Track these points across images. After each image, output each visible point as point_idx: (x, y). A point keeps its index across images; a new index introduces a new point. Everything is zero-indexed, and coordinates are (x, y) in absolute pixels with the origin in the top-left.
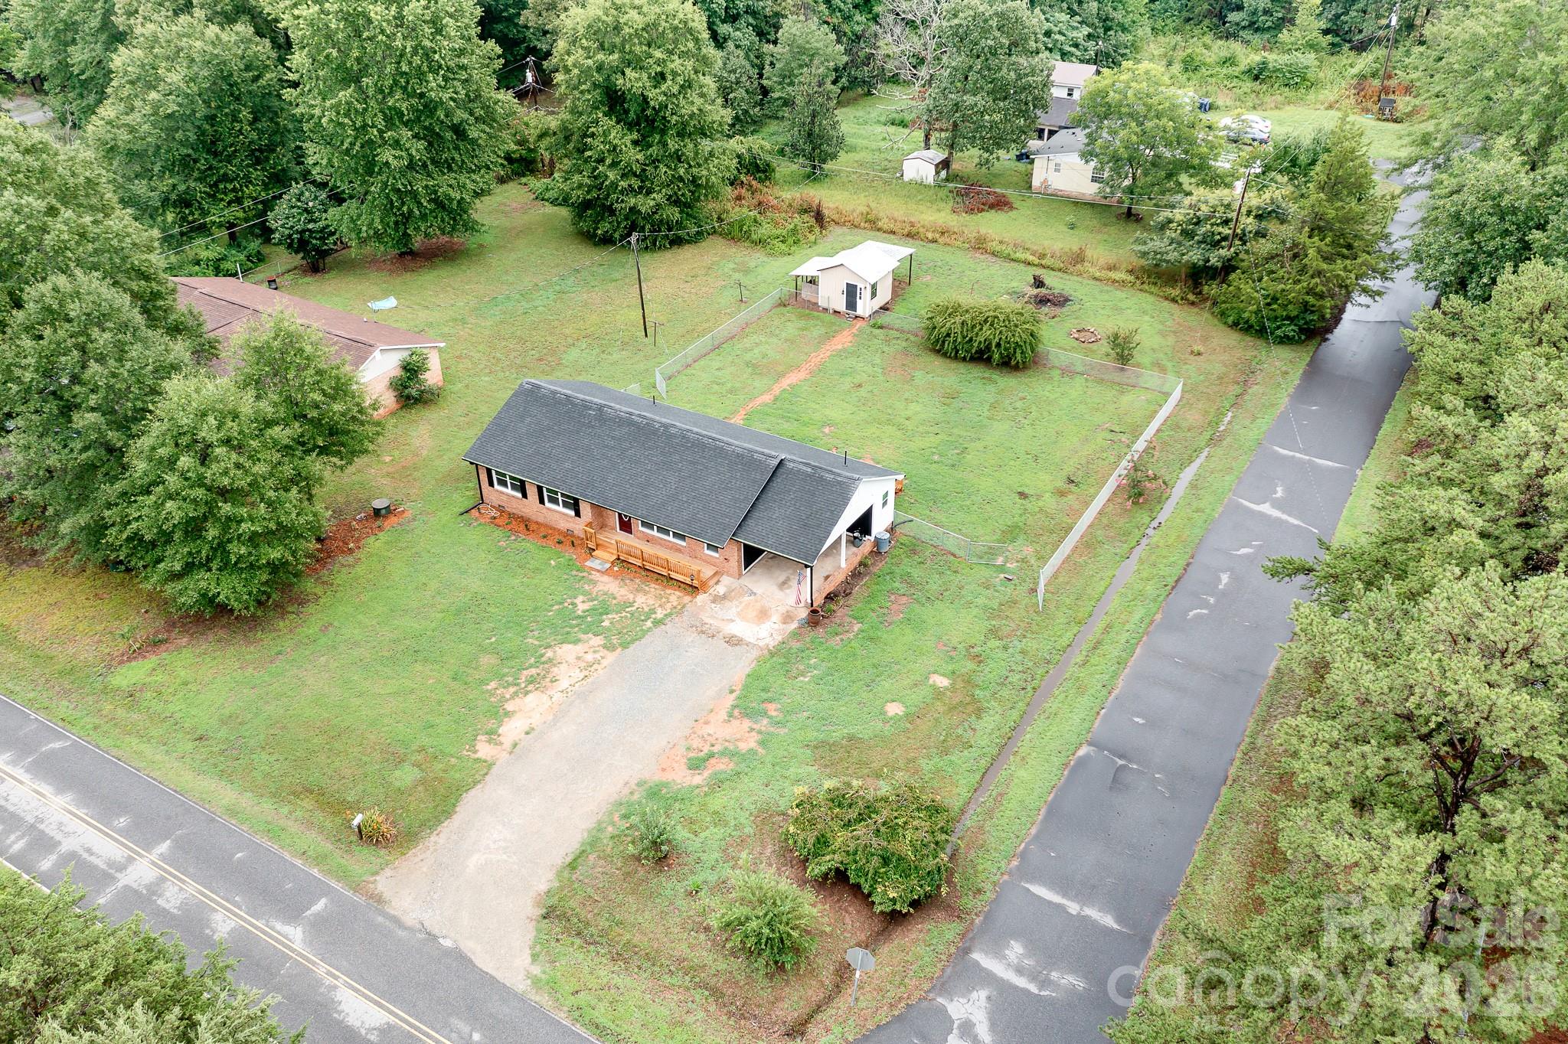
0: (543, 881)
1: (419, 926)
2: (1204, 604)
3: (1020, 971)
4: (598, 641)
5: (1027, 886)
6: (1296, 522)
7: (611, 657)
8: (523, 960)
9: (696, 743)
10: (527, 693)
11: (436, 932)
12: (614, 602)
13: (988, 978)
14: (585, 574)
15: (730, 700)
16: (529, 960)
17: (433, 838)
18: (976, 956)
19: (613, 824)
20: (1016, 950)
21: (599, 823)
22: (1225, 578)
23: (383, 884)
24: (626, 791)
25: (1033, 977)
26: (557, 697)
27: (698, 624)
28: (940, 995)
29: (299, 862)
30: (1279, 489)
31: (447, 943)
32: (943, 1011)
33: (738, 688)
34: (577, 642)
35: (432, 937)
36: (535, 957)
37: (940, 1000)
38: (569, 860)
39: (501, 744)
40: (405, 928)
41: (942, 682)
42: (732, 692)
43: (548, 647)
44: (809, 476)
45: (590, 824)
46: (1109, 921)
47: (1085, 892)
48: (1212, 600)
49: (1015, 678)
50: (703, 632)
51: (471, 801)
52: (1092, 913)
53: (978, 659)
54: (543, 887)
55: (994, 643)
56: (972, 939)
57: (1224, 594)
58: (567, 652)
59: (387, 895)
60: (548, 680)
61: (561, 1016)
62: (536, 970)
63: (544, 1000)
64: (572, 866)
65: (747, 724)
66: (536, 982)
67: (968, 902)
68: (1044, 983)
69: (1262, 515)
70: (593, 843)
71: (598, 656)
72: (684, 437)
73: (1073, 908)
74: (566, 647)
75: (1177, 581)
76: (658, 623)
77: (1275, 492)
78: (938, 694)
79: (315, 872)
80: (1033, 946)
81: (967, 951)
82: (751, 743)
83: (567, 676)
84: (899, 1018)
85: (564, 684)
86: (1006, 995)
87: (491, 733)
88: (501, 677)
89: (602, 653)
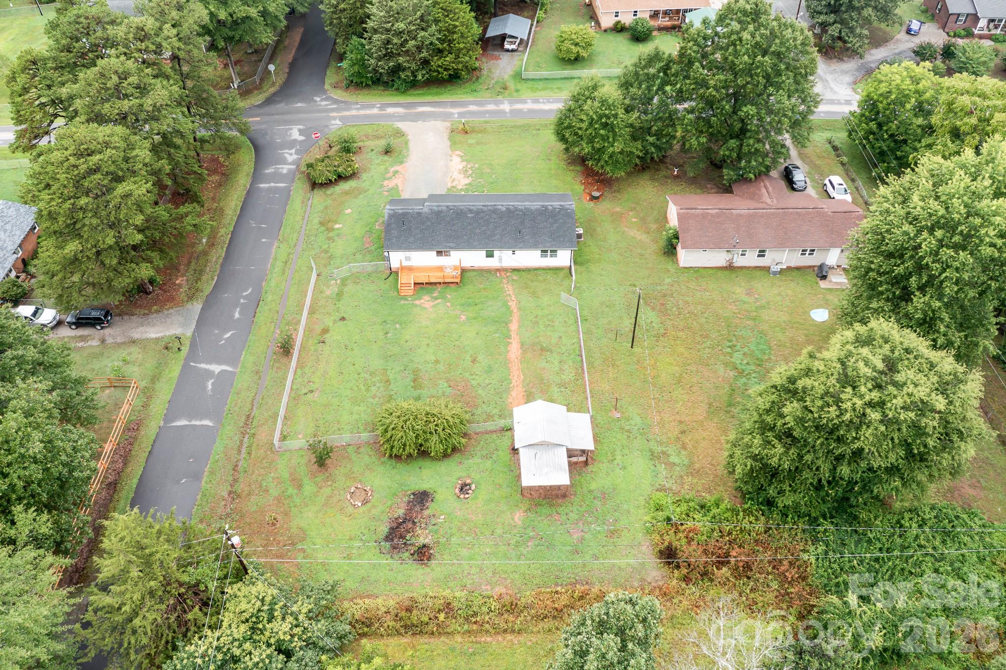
0: (410, 137)
2: (245, 297)
4: (460, 187)
5: (287, 185)
6: (203, 366)
7: (449, 185)
9: (401, 176)
10: (464, 167)
13: (290, 164)
15: (400, 188)
18: (294, 167)
19: (406, 153)
20: (285, 171)
21: (409, 151)
22: (237, 315)
23: (447, 124)
24: (409, 159)
25: (278, 168)
30: (210, 387)
31: (420, 122)
34: (466, 185)
36: (398, 128)
37: (300, 157)
38: (409, 143)
39: (455, 155)
40: (432, 120)
41: (337, 226)
42: (402, 190)
43: (473, 180)
46: (262, 186)
47: (269, 190)
48: (242, 301)
49: (313, 238)
51: (449, 143)
52: (266, 185)
53: (329, 239)
55: (326, 246)
56: (297, 169)
57: (236, 306)
59: (443, 122)
60: (462, 173)
61: (382, 123)
62: (395, 126)
63: (389, 123)
65: (390, 187)
67: (302, 176)
68: (275, 168)
69: (219, 363)
73: (272, 184)
74: (467, 182)
75: (258, 304)
77: (213, 384)
78: (336, 222)
80: (281, 174)
81: (297, 167)
83: (456, 175)
84: (308, 150)
86: (285, 162)
87: (461, 157)
88: (477, 169)
89: (454, 184)
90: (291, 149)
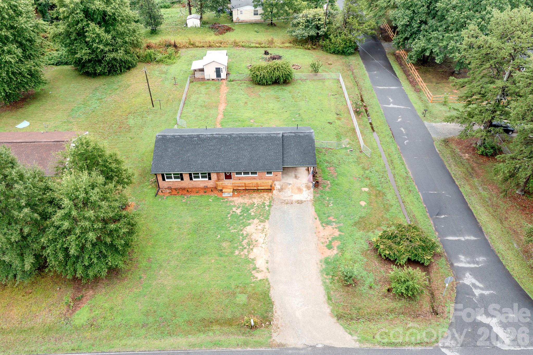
0: (327, 309)
1: (305, 346)
2: (406, 139)
3: (469, 263)
4: (256, 221)
5: (446, 238)
6: (403, 107)
7: (267, 224)
8: (348, 337)
9: (323, 240)
10: (252, 249)
11: (312, 345)
12: (247, 205)
13: (465, 269)
14: (226, 200)
15: (318, 222)
16: (350, 336)
17: (276, 315)
18: (456, 264)
19: (326, 278)
20: (462, 257)
21: (322, 280)
22: (402, 129)
23: (277, 338)
24: (320, 266)
25: (474, 263)
26: (263, 245)
27: (284, 201)
28: (459, 280)
29: (239, 349)
31: (320, 346)
32: (464, 284)
33: (316, 217)
34: (249, 224)
35: (314, 347)
36: (350, 333)
37: (461, 282)
38: (326, 297)
39: (262, 271)
40: (302, 349)
41: (366, 189)
42: (316, 219)
43: (241, 230)
44: (294, 136)
45: (320, 283)
46: (473, 238)
47: (460, 233)
48: (406, 137)
50: (287, 203)
52: (467, 238)
53: (368, 178)
54: (328, 311)
55: (367, 172)
56: (450, 260)
57: (407, 134)
58: (249, 229)
59: (283, 342)
60: (254, 241)
61: (378, 347)
62: (356, 338)
63: (367, 346)
64: (329, 299)
65: (330, 227)
66: (360, 341)
67: (438, 251)
68: (477, 263)
69: (393, 108)
70: (327, 288)
71: (262, 226)
72: (240, 137)
73: (462, 239)
74: (248, 228)
75: (393, 135)
76: (270, 206)
77: (390, 100)
78: (368, 193)
79: (249, 349)
80: (464, 254)
81: (452, 265)
82: (337, 233)
83: (260, 238)
84: (457, 293)
85: (261, 240)
86: (473, 271)
87: (255, 269)
88: (237, 248)
89: (262, 224)
90: (482, 296)
